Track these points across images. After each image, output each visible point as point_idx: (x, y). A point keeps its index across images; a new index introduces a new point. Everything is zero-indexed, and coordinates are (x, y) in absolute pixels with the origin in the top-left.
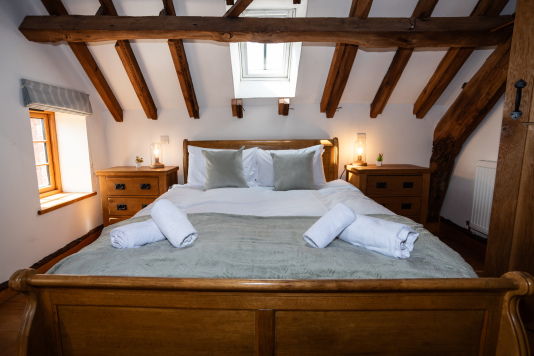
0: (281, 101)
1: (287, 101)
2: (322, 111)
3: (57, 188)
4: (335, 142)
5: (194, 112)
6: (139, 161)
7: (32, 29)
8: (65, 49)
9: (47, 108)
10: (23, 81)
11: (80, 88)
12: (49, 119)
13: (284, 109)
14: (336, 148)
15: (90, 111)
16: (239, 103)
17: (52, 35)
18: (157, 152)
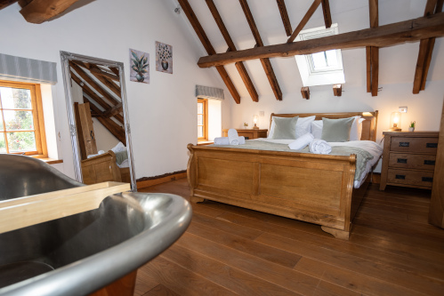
0: (335, 87)
1: (339, 86)
2: (368, 91)
3: (205, 138)
4: (375, 114)
5: (279, 96)
6: (246, 125)
7: (202, 63)
8: (214, 69)
9: (205, 98)
10: (197, 86)
11: (219, 87)
12: (205, 103)
13: (338, 92)
14: (375, 118)
15: (223, 98)
16: (306, 89)
17: (208, 65)
18: (255, 121)
